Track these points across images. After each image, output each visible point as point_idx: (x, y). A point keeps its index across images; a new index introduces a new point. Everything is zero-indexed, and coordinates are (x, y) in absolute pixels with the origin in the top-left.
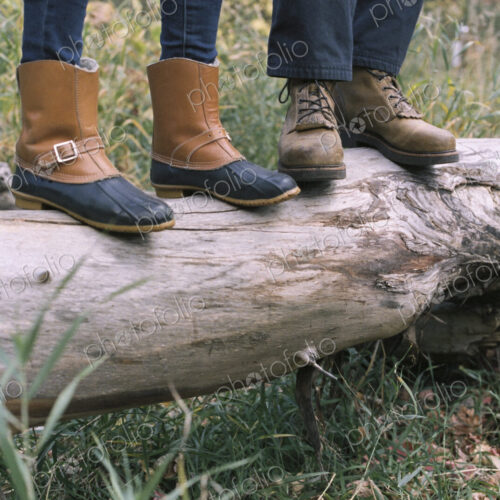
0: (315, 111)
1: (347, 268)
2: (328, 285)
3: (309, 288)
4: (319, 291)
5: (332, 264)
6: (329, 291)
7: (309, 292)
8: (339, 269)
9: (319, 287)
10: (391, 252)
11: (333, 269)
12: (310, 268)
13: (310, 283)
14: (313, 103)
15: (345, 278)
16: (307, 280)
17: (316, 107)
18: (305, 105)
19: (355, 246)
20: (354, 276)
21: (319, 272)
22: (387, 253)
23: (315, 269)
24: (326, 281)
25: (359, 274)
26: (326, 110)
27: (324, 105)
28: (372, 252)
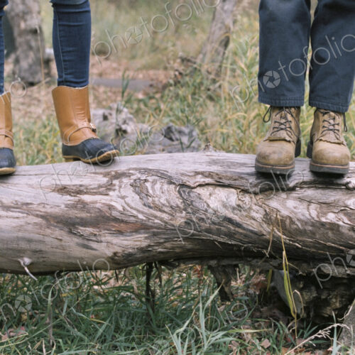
0: (282, 129)
1: (48, 217)
2: (29, 224)
3: (14, 223)
4: (21, 226)
5: (38, 213)
6: (30, 227)
7: (14, 225)
8: (42, 217)
9: (23, 223)
10: (93, 215)
11: (37, 216)
12: (19, 212)
13: (16, 220)
14: (282, 124)
15: (44, 222)
16: (14, 218)
17: (283, 126)
18: (277, 125)
19: (63, 206)
20: (52, 223)
21: (25, 215)
22: (89, 215)
23: (22, 213)
24: (28, 222)
25: (58, 222)
26: (289, 129)
27: (287, 126)
28: (76, 212)
